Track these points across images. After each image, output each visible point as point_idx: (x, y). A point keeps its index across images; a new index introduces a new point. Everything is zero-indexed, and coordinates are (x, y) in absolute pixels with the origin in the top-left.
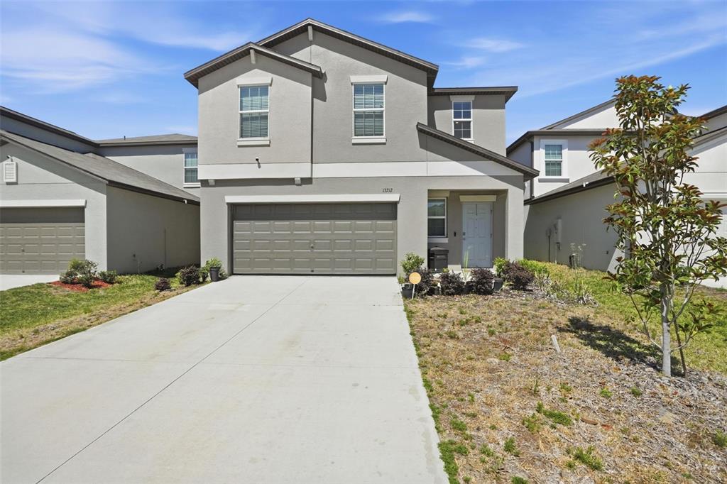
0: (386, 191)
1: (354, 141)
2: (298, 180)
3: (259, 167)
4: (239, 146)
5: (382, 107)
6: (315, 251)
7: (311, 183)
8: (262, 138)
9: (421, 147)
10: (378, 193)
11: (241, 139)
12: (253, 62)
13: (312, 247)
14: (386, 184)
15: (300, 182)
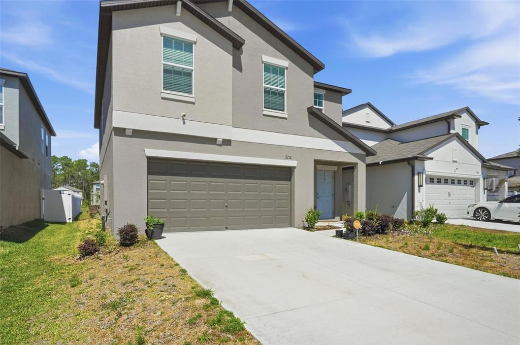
0: (288, 157)
1: (265, 113)
2: (220, 141)
3: (184, 123)
4: (163, 98)
5: (284, 87)
6: (229, 209)
7: (230, 145)
8: (187, 95)
9: (310, 126)
10: (282, 159)
11: (165, 91)
12: (178, 14)
13: (226, 206)
14: (288, 152)
15: (221, 143)
